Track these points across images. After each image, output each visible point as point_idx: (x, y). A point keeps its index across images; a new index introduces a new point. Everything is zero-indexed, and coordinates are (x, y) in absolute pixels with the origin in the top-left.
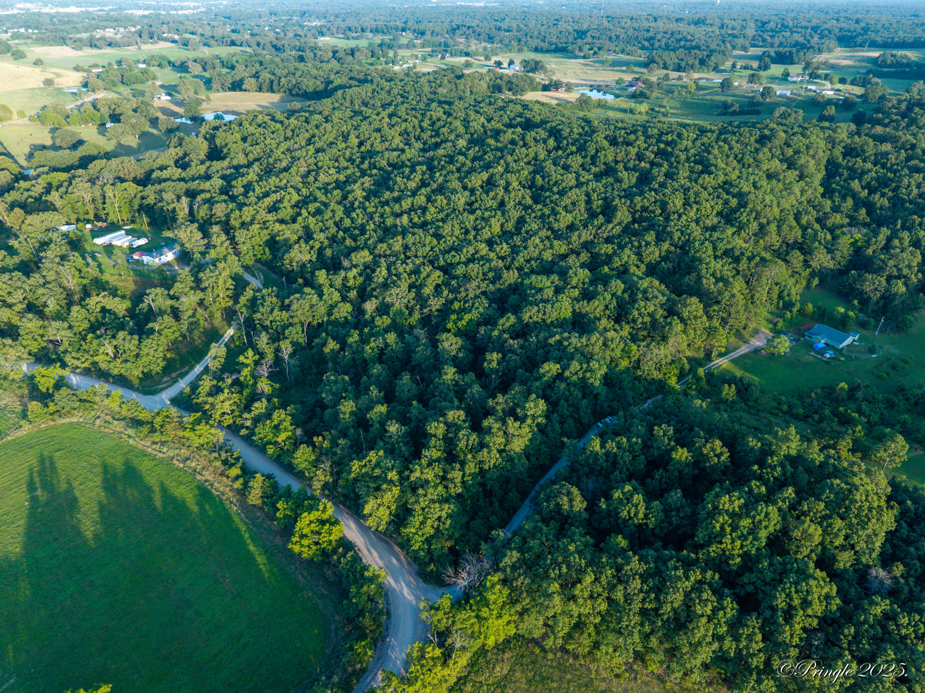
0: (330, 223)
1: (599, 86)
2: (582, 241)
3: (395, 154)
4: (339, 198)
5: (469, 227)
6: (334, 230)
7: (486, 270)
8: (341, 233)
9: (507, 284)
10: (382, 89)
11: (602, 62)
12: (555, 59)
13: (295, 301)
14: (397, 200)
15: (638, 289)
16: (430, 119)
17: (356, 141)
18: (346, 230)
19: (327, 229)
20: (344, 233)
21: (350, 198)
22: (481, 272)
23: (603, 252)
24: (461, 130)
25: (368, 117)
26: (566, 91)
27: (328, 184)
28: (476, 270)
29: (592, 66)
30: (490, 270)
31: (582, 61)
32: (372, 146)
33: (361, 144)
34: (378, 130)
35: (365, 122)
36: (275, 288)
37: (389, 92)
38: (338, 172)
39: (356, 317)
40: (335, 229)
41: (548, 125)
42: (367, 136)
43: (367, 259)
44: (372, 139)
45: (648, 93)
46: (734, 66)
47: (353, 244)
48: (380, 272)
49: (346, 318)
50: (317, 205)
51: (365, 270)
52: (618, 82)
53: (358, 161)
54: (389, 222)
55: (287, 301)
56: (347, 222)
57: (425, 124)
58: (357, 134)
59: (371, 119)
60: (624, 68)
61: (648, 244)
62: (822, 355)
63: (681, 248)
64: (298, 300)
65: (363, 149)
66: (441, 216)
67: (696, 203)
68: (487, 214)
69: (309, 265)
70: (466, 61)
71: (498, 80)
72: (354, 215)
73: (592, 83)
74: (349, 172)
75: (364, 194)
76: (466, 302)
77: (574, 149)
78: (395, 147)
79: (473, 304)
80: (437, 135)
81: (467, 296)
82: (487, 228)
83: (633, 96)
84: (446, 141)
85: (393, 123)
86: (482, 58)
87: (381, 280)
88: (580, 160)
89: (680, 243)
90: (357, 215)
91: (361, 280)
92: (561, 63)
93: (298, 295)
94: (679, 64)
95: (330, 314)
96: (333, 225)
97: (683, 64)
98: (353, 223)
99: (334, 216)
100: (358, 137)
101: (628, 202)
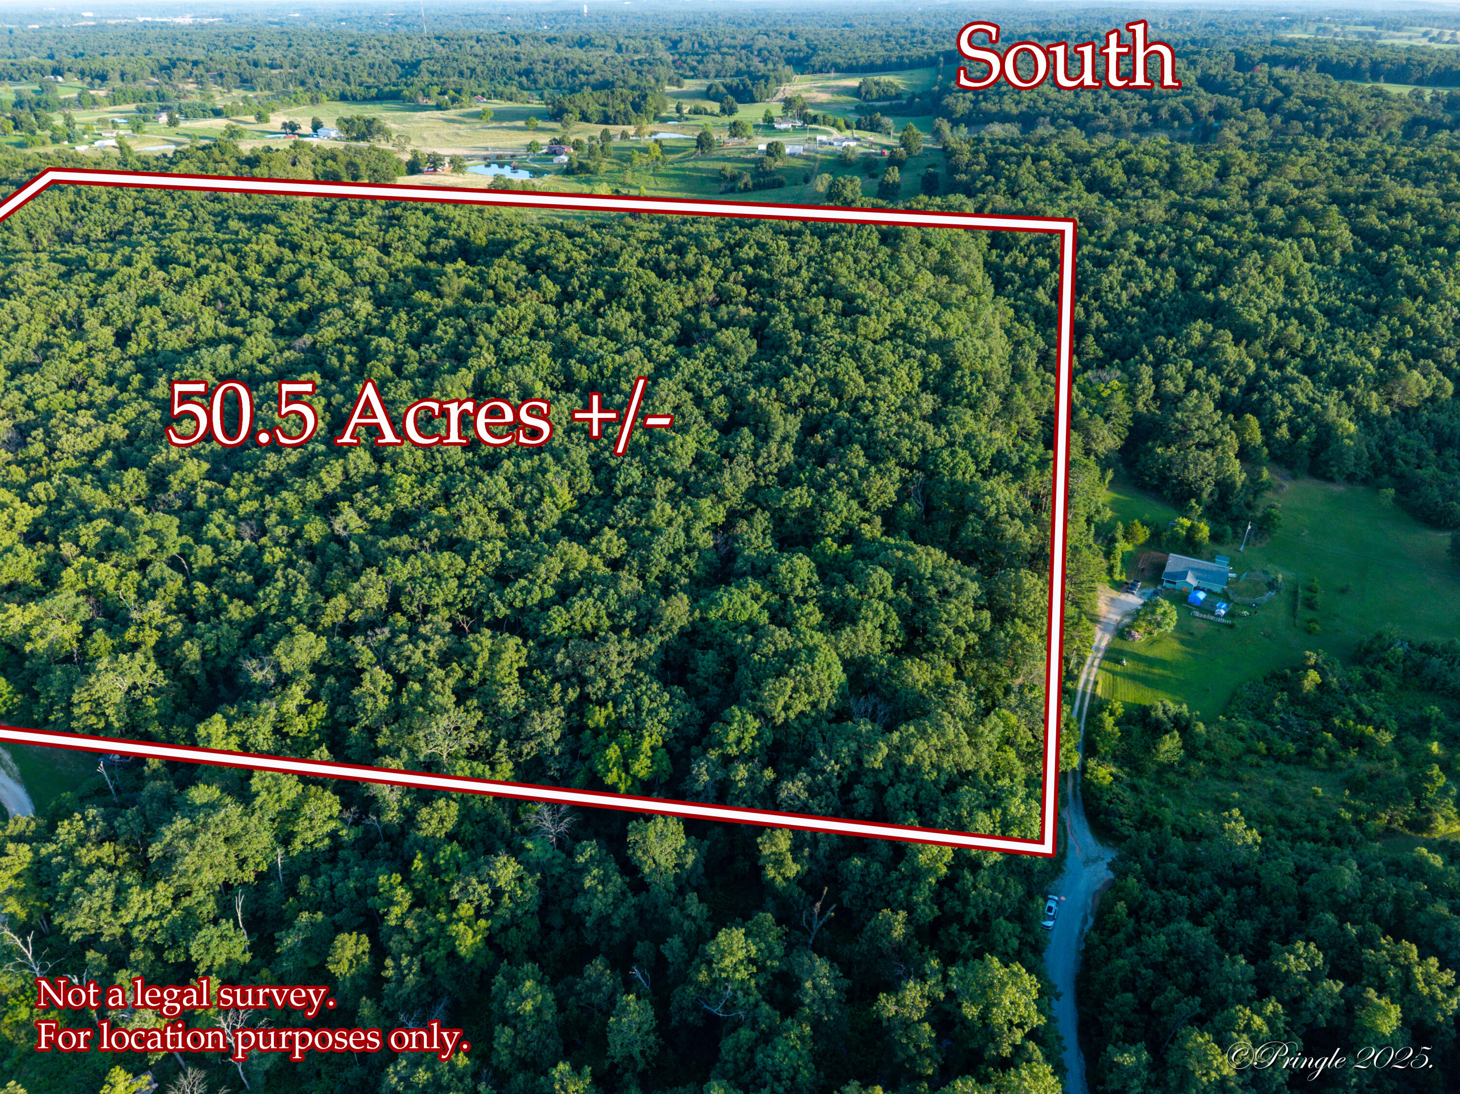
0: (158, 569)
1: (499, 157)
2: (743, 489)
3: (224, 350)
4: (143, 488)
5: (506, 505)
6: (175, 583)
7: (614, 607)
8: (200, 588)
9: (676, 629)
10: (92, 201)
11: (478, 115)
12: (389, 114)
13: (183, 844)
14: (304, 469)
15: (921, 577)
16: (258, 261)
17: (107, 334)
18: (209, 576)
19: (156, 584)
20: (209, 585)
21: (175, 483)
22: (603, 613)
23: (795, 505)
24: (343, 279)
25: (112, 273)
26: (454, 170)
27: (93, 456)
28: (592, 612)
29: (460, 122)
30: (624, 605)
31: (438, 114)
32: (153, 337)
33: (122, 338)
34: (152, 300)
35: (107, 286)
36: (92, 812)
37: (112, 206)
38: (101, 417)
39: (356, 823)
40: (180, 578)
41: (516, 249)
42: (130, 317)
43: (317, 653)
44: (146, 322)
45: (592, 164)
46: (679, 109)
47: (249, 611)
48: (373, 682)
49: (333, 835)
50: (101, 524)
51: (320, 681)
52: (531, 147)
53: (136, 380)
54: (315, 530)
55: (155, 850)
56: (204, 555)
57: (255, 272)
58: (102, 315)
59: (118, 276)
60: (521, 123)
61: (864, 474)
62: (1213, 613)
63: (920, 466)
64: (191, 836)
65: (133, 348)
66: (432, 491)
67: (883, 372)
68: (526, 465)
69: (150, 701)
70: (228, 127)
71: (330, 162)
72: (212, 531)
73: (485, 153)
74: (130, 413)
75: (206, 466)
76: (617, 701)
77: (600, 294)
78: (210, 333)
79: (637, 700)
80: (294, 295)
81: (610, 683)
82: (548, 499)
83: (568, 171)
84: (323, 307)
85: (177, 278)
86: (251, 118)
87: (383, 702)
88: (628, 317)
89: (915, 459)
90: (219, 526)
91: (320, 710)
92: (403, 120)
93: (181, 824)
94: (604, 112)
95: (285, 839)
96: (168, 571)
97: (611, 112)
98: (217, 552)
99: (161, 546)
100: (106, 321)
101: (774, 391)
